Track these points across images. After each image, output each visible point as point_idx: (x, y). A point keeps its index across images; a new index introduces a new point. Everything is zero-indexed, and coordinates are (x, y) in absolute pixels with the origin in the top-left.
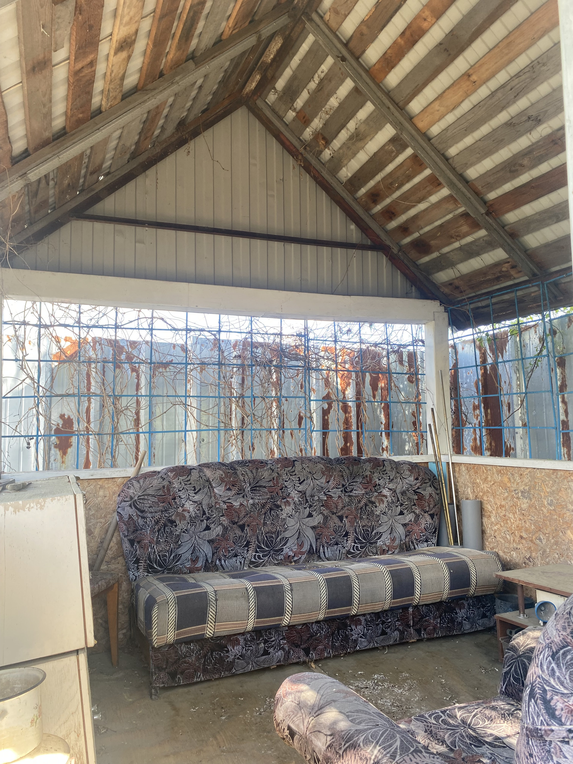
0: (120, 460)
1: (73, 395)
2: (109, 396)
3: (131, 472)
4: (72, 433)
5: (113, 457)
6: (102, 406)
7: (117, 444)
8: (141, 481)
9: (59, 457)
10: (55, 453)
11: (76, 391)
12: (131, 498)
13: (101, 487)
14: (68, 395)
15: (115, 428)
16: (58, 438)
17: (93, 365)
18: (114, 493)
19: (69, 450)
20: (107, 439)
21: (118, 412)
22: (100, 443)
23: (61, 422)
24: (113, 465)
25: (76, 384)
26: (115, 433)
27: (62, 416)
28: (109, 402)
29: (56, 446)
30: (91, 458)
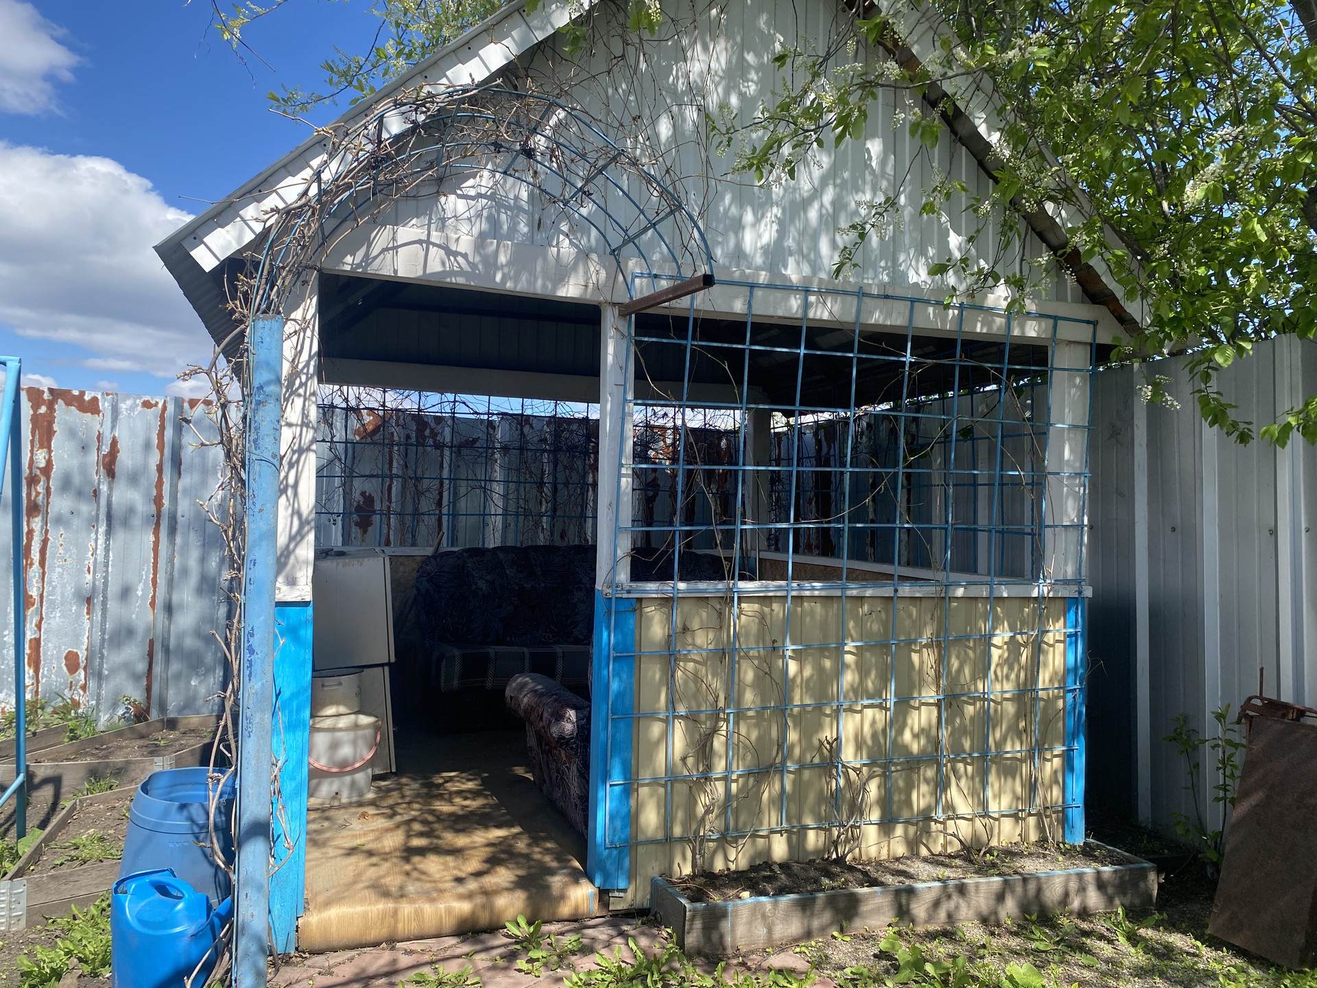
0: (419, 540)
1: (377, 476)
2: (411, 478)
3: (429, 551)
4: (374, 512)
5: (414, 536)
6: (404, 487)
7: (418, 524)
8: (438, 559)
9: (359, 535)
10: (356, 531)
11: (380, 473)
12: (429, 574)
13: (402, 564)
14: (372, 476)
15: (416, 509)
16: (359, 516)
17: (396, 448)
18: (413, 570)
19: (370, 528)
20: (408, 519)
21: (419, 494)
22: (402, 523)
23: (362, 499)
24: (414, 544)
25: (380, 466)
26: (416, 514)
27: (363, 494)
28: (411, 483)
29: (357, 524)
30: (392, 538)
